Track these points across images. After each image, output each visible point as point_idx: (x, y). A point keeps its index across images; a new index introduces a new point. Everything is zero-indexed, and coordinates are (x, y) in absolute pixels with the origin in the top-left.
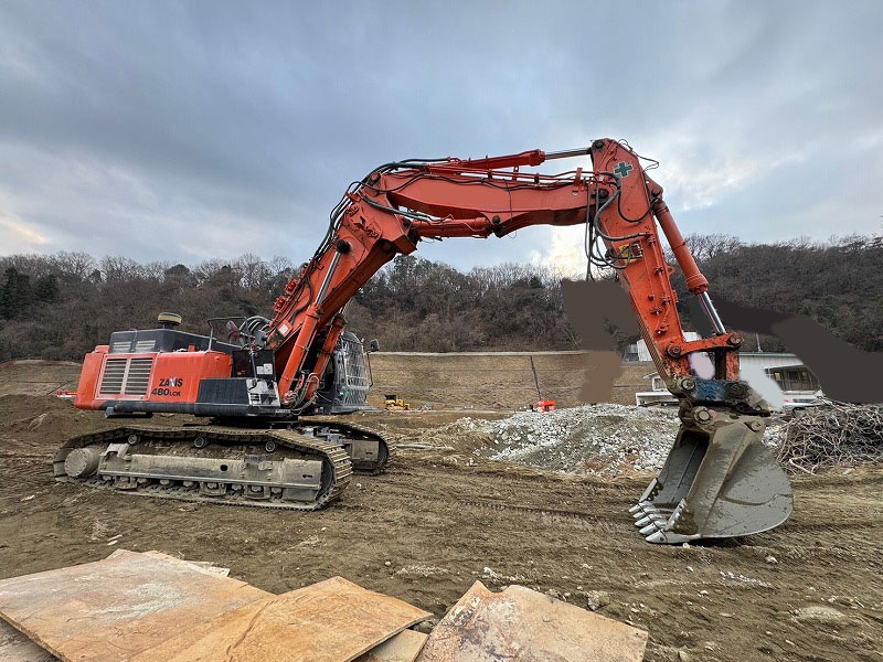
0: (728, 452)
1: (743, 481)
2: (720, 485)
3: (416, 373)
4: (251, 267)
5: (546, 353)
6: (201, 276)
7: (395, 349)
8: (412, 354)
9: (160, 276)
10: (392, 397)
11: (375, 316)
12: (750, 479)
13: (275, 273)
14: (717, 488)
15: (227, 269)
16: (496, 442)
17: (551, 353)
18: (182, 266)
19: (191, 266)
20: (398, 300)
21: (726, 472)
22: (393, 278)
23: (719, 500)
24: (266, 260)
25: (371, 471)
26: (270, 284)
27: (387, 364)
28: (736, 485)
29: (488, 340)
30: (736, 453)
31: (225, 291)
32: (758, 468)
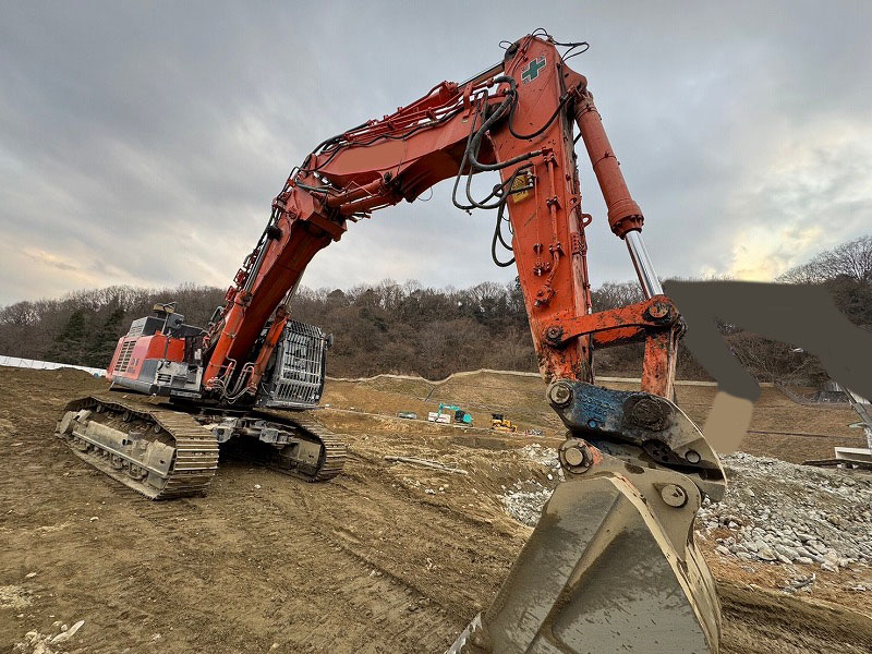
0: (572, 537)
1: (599, 614)
2: (549, 608)
3: (529, 394)
4: (389, 289)
5: (694, 383)
6: (351, 298)
7: (510, 368)
8: (527, 374)
9: (323, 298)
10: (501, 417)
11: (493, 335)
12: (615, 613)
13: (407, 294)
14: (542, 612)
15: (370, 291)
16: (550, 477)
17: (703, 383)
18: (339, 291)
19: (345, 290)
20: (518, 319)
21: (563, 581)
22: (514, 297)
23: (543, 641)
24: (401, 283)
25: (313, 476)
26: (402, 304)
27: (498, 383)
28: (582, 618)
29: (618, 364)
30: (590, 545)
31: (365, 310)
32: (637, 593)
